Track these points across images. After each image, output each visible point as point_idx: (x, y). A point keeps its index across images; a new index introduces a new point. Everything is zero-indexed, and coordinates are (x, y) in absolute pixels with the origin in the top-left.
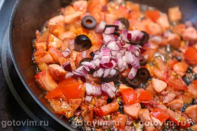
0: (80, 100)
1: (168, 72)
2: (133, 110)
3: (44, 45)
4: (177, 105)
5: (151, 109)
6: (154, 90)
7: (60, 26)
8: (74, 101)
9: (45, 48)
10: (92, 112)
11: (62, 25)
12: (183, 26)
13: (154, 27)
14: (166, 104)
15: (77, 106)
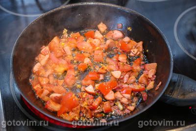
0: (79, 107)
1: (117, 64)
2: (110, 96)
3: (39, 86)
4: (133, 80)
5: (120, 90)
6: (116, 78)
7: (42, 69)
8: (75, 109)
9: (40, 87)
10: (89, 110)
11: (42, 68)
12: (111, 32)
13: (95, 42)
14: (126, 83)
15: (79, 111)
